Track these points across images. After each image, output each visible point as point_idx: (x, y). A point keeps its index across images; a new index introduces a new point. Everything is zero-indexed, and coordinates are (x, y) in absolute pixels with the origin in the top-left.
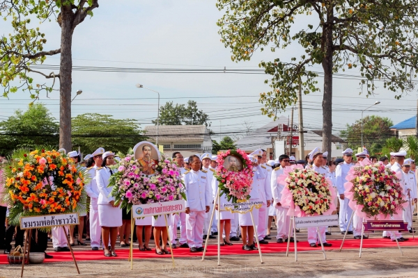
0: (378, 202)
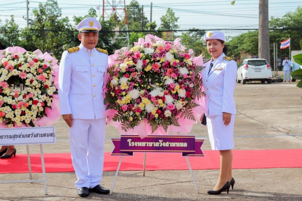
0: (141, 106)
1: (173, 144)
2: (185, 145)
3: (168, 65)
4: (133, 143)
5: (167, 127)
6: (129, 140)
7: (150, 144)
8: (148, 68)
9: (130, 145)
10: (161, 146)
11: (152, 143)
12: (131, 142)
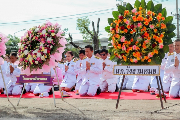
0: (27, 59)
1: (41, 79)
2: (46, 79)
3: (42, 36)
4: (24, 78)
5: (37, 69)
6: (23, 77)
7: (31, 79)
8: (34, 39)
9: (23, 79)
10: (36, 80)
11: (32, 78)
12: (24, 77)
